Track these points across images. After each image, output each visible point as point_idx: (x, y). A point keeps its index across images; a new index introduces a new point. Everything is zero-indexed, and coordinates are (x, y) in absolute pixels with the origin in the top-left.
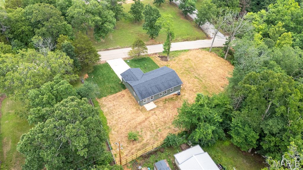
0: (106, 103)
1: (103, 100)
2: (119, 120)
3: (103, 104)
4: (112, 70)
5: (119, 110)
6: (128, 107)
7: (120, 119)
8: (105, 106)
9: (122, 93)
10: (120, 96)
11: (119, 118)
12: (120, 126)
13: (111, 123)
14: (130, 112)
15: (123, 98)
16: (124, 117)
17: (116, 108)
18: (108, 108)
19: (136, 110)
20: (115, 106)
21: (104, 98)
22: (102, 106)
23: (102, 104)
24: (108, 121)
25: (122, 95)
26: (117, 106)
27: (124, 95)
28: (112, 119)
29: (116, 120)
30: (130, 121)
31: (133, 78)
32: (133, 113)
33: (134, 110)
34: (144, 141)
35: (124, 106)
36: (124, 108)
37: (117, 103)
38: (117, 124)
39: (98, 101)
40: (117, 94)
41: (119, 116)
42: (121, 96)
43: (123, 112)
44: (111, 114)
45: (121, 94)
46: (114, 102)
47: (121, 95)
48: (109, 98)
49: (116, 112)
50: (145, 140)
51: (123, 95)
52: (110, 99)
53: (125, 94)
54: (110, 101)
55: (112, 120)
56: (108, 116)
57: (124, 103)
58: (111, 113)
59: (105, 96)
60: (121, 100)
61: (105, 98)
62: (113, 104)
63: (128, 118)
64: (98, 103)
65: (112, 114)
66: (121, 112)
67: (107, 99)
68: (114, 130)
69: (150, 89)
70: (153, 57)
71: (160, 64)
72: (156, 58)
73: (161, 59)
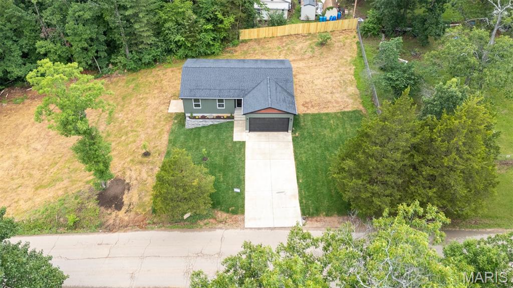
0: (347, 100)
1: (350, 106)
2: (332, 70)
3: (352, 98)
4: (298, 179)
5: (326, 84)
6: (309, 84)
8: (350, 95)
9: (306, 109)
10: (312, 106)
11: (332, 72)
12: (336, 64)
13: (348, 69)
14: (308, 77)
15: (308, 100)
16: (323, 72)
17: (331, 88)
18: (345, 91)
20: (330, 92)
22: (357, 96)
23: (356, 100)
24: (352, 72)
26: (327, 91)
27: (303, 105)
28: (344, 74)
29: (339, 71)
30: (316, 65)
31: (276, 89)
33: (301, 77)
34: (309, 42)
35: (314, 88)
36: (316, 85)
37: (325, 96)
38: (339, 67)
39: (361, 107)
40: (316, 112)
41: (331, 74)
42: (310, 105)
43: (321, 79)
44: (344, 81)
45: (308, 109)
46: (330, 98)
47: (309, 107)
48: (337, 108)
49: (334, 83)
50: (307, 43)
51: (306, 105)
52: (335, 105)
53: (301, 106)
54: (337, 102)
55: (345, 72)
56: (350, 79)
57: (311, 91)
58: (342, 83)
59: (344, 113)
60: (315, 98)
61: (346, 110)
62: (334, 96)
63: (317, 70)
64: (363, 103)
65: (342, 81)
66: (325, 80)
67: (343, 106)
68: (347, 61)
70: (137, 210)
71: (147, 172)
72: (135, 199)
73: (126, 192)
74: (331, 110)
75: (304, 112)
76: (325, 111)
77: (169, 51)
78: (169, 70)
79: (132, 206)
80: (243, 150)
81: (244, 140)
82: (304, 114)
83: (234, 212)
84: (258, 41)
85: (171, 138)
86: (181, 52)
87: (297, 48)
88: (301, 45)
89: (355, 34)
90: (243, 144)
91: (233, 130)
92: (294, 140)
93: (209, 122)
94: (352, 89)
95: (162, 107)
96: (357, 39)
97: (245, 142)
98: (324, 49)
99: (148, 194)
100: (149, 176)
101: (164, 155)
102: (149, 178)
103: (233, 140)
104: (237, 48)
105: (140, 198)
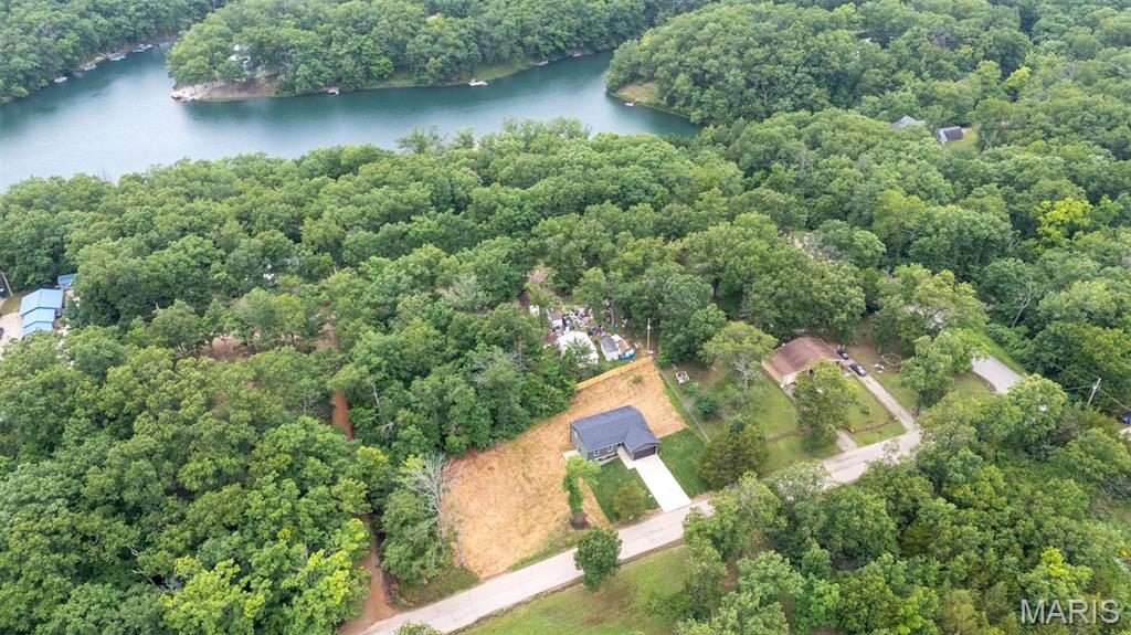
0: (676, 422)
1: (680, 426)
2: (655, 402)
4: (677, 480)
5: (657, 414)
8: (676, 418)
12: (654, 396)
13: (664, 399)
17: (661, 416)
18: (671, 416)
20: (662, 419)
22: (680, 418)
23: (681, 421)
24: (668, 400)
26: (660, 419)
28: (664, 403)
29: (660, 401)
30: (643, 400)
34: (626, 381)
36: (651, 416)
37: (662, 423)
38: (657, 398)
39: (686, 426)
41: (658, 404)
46: (665, 424)
48: (673, 430)
49: (661, 412)
54: (671, 426)
58: (667, 410)
59: (679, 432)
61: (679, 430)
62: (667, 422)
64: (686, 422)
66: (654, 411)
67: (676, 428)
68: (660, 392)
70: (601, 524)
71: (589, 503)
72: (595, 519)
73: (586, 518)
74: (671, 432)
76: (667, 434)
77: (532, 416)
78: (539, 431)
80: (637, 473)
81: (634, 467)
83: (655, 508)
84: (588, 388)
86: (544, 415)
87: (621, 389)
88: (622, 385)
89: (653, 367)
90: (635, 469)
91: (623, 463)
92: (661, 458)
93: (605, 462)
94: (675, 414)
95: (561, 461)
96: (657, 372)
98: (640, 385)
99: (600, 514)
100: (592, 505)
101: (590, 491)
102: (594, 507)
103: (627, 469)
104: (577, 399)
105: (597, 518)
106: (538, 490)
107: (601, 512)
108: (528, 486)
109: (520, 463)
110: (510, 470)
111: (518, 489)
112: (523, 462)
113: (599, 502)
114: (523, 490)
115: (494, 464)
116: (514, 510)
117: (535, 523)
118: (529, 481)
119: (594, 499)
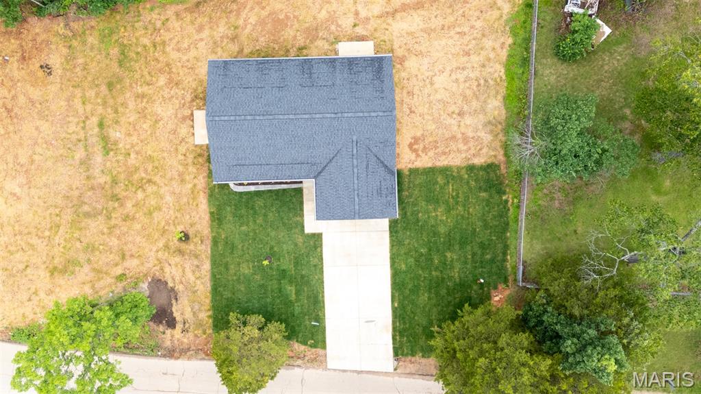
0: (482, 134)
1: (485, 150)
2: (470, 46)
3: (491, 132)
4: (393, 301)
5: (454, 88)
6: (425, 86)
7: (467, 49)
8: (489, 122)
9: (413, 156)
10: (424, 149)
11: (467, 54)
12: (478, 24)
13: (497, 45)
15: (419, 134)
16: (453, 51)
17: (460, 101)
18: (483, 110)
19: (407, 64)
20: (457, 111)
21: (478, 161)
22: (500, 127)
23: (497, 136)
24: (504, 54)
25: (415, 151)
26: (453, 107)
27: (411, 146)
28: (489, 60)
29: (482, 49)
30: (443, 27)
31: (367, 167)
32: (419, 54)
33: (412, 64)
35: (432, 98)
36: (436, 91)
37: (449, 121)
38: (483, 35)
39: (501, 156)
40: (430, 165)
41: (466, 58)
42: (421, 146)
43: (447, 73)
44: (486, 81)
45: (418, 156)
46: (455, 128)
47: (420, 152)
48: (464, 155)
49: (467, 85)
51: (416, 147)
52: (462, 147)
53: (407, 150)
54: (466, 140)
55: (492, 55)
56: (496, 75)
60: (431, 127)
61: (476, 161)
62: (462, 124)
63: (443, 42)
64: (506, 145)
65: (482, 82)
66: (454, 77)
67: (472, 151)
68: (501, 16)
69: (338, 82)
70: (196, 332)
71: (194, 272)
72: (188, 315)
73: (174, 301)
75: (410, 166)
79: (187, 325)
80: (319, 250)
81: (320, 232)
82: (410, 170)
85: (212, 210)
90: (317, 238)
91: (302, 210)
92: (392, 227)
94: (495, 106)
95: (183, 130)
97: (321, 234)
99: (202, 308)
100: (197, 278)
101: (209, 243)
102: (198, 282)
103: (303, 231)
105: (194, 313)
106: (115, 182)
107: (207, 302)
108: (99, 158)
109: (104, 88)
110: (78, 92)
111: (80, 154)
112: (110, 86)
113: (214, 276)
114: (86, 163)
115: (55, 61)
116: (59, 201)
117: (82, 257)
118: (108, 146)
119: (207, 266)
